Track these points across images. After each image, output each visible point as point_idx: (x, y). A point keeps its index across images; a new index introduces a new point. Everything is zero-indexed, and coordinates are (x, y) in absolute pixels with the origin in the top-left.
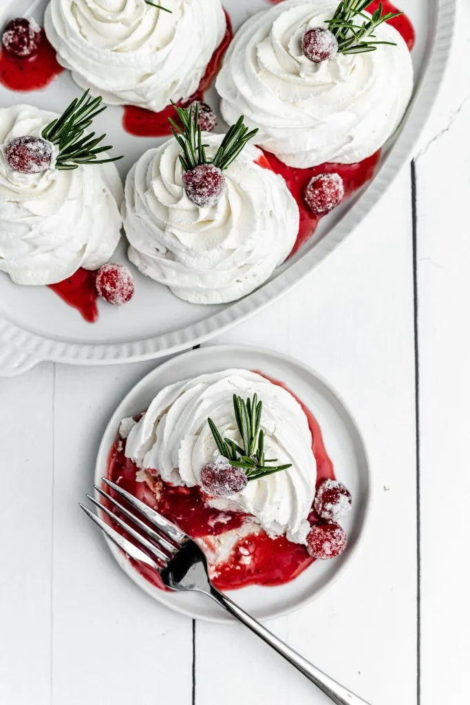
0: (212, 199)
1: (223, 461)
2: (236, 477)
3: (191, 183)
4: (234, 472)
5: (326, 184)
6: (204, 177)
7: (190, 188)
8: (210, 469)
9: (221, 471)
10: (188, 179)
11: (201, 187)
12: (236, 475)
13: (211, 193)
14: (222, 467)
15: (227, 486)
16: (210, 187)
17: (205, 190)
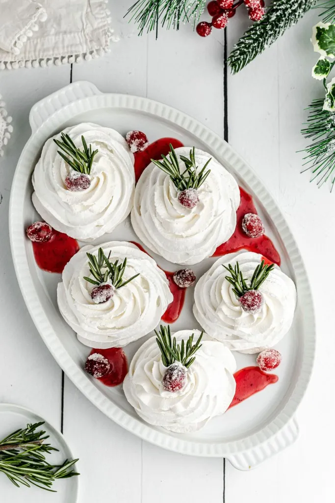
0: (260, 310)
1: (76, 174)
2: (84, 182)
3: (246, 305)
4: (82, 179)
5: (252, 223)
6: (253, 300)
7: (246, 307)
8: (69, 179)
9: (75, 179)
10: (244, 302)
11: (253, 306)
12: (83, 180)
13: (259, 307)
14: (75, 177)
15: (79, 187)
16: (258, 304)
17: (256, 306)
